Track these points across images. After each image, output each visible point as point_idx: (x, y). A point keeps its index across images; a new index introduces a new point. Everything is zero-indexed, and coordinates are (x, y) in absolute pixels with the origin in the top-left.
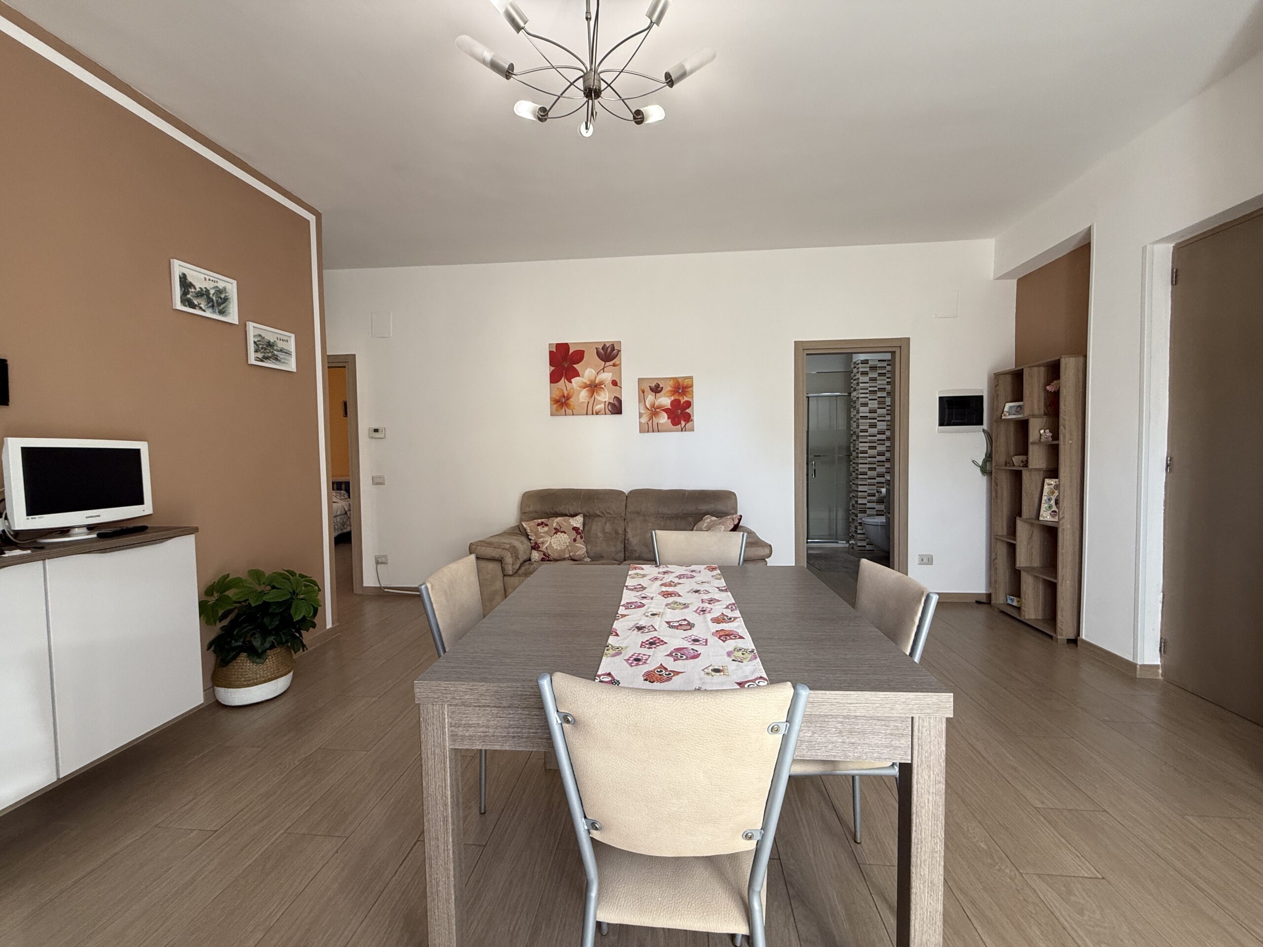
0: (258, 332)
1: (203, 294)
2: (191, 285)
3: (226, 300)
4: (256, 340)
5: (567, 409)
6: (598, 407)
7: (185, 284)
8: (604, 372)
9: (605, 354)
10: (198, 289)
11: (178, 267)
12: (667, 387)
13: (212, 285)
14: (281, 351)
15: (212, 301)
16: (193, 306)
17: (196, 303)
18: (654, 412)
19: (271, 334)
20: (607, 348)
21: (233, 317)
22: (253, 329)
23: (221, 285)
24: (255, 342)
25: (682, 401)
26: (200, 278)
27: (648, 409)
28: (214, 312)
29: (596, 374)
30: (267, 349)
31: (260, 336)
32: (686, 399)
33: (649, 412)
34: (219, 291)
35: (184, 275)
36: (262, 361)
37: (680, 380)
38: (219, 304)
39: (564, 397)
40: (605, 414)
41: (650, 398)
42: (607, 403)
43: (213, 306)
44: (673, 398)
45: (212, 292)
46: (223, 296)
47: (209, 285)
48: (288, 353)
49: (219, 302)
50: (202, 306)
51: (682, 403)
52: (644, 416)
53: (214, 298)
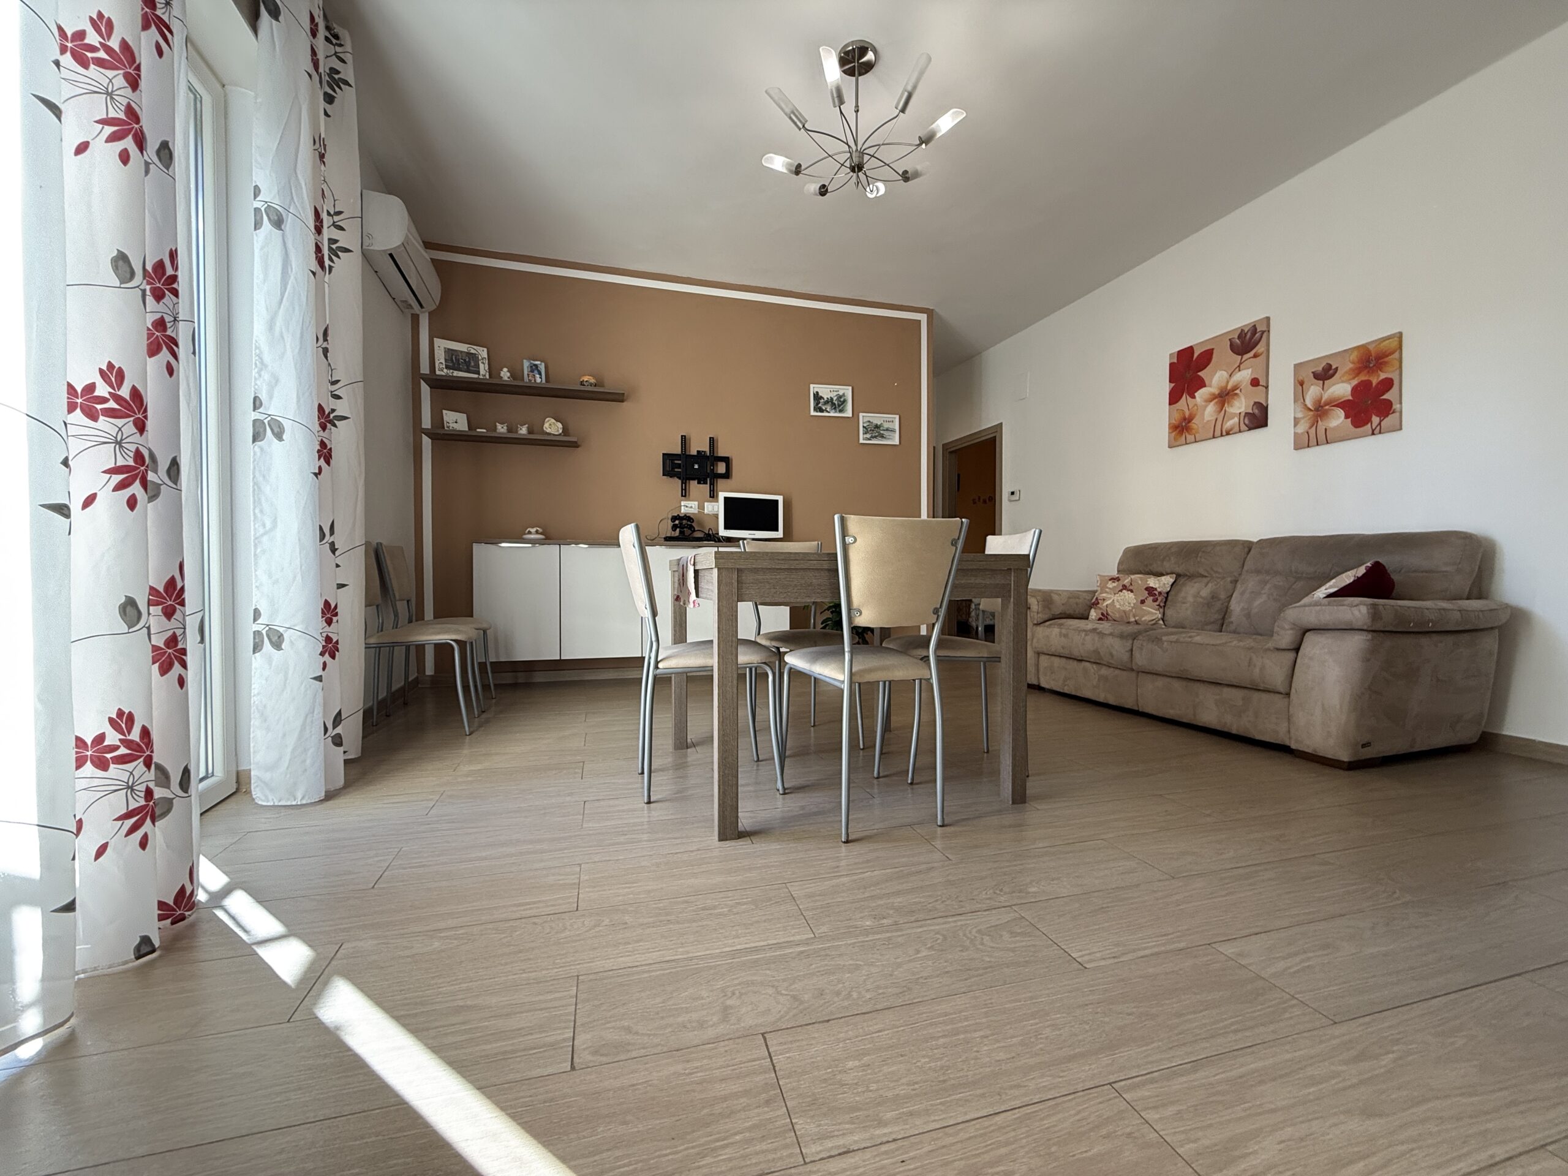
0: (866, 419)
1: (830, 401)
2: (822, 398)
3: (845, 401)
4: (865, 425)
5: (1188, 436)
6: (1229, 424)
7: (817, 397)
8: (1239, 370)
9: (1242, 343)
10: (826, 399)
11: (814, 388)
12: (1345, 366)
13: (836, 393)
14: (887, 430)
16: (821, 410)
17: (824, 408)
18: (1320, 411)
19: (877, 418)
20: (1246, 334)
21: (849, 413)
22: (863, 417)
23: (841, 393)
24: (864, 427)
25: (1375, 382)
26: (826, 391)
27: (1310, 410)
28: (836, 412)
29: (1228, 376)
30: (875, 430)
31: (869, 422)
32: (1383, 376)
33: (1312, 413)
34: (840, 397)
35: (817, 392)
36: (869, 439)
37: (1371, 347)
38: (839, 406)
39: (1185, 419)
40: (1240, 431)
41: (1314, 391)
42: (1243, 414)
43: (835, 408)
44: (1355, 382)
45: (835, 399)
46: (842, 400)
47: (833, 395)
48: (893, 431)
50: (828, 410)
51: (1374, 384)
52: (1302, 421)
53: (836, 403)
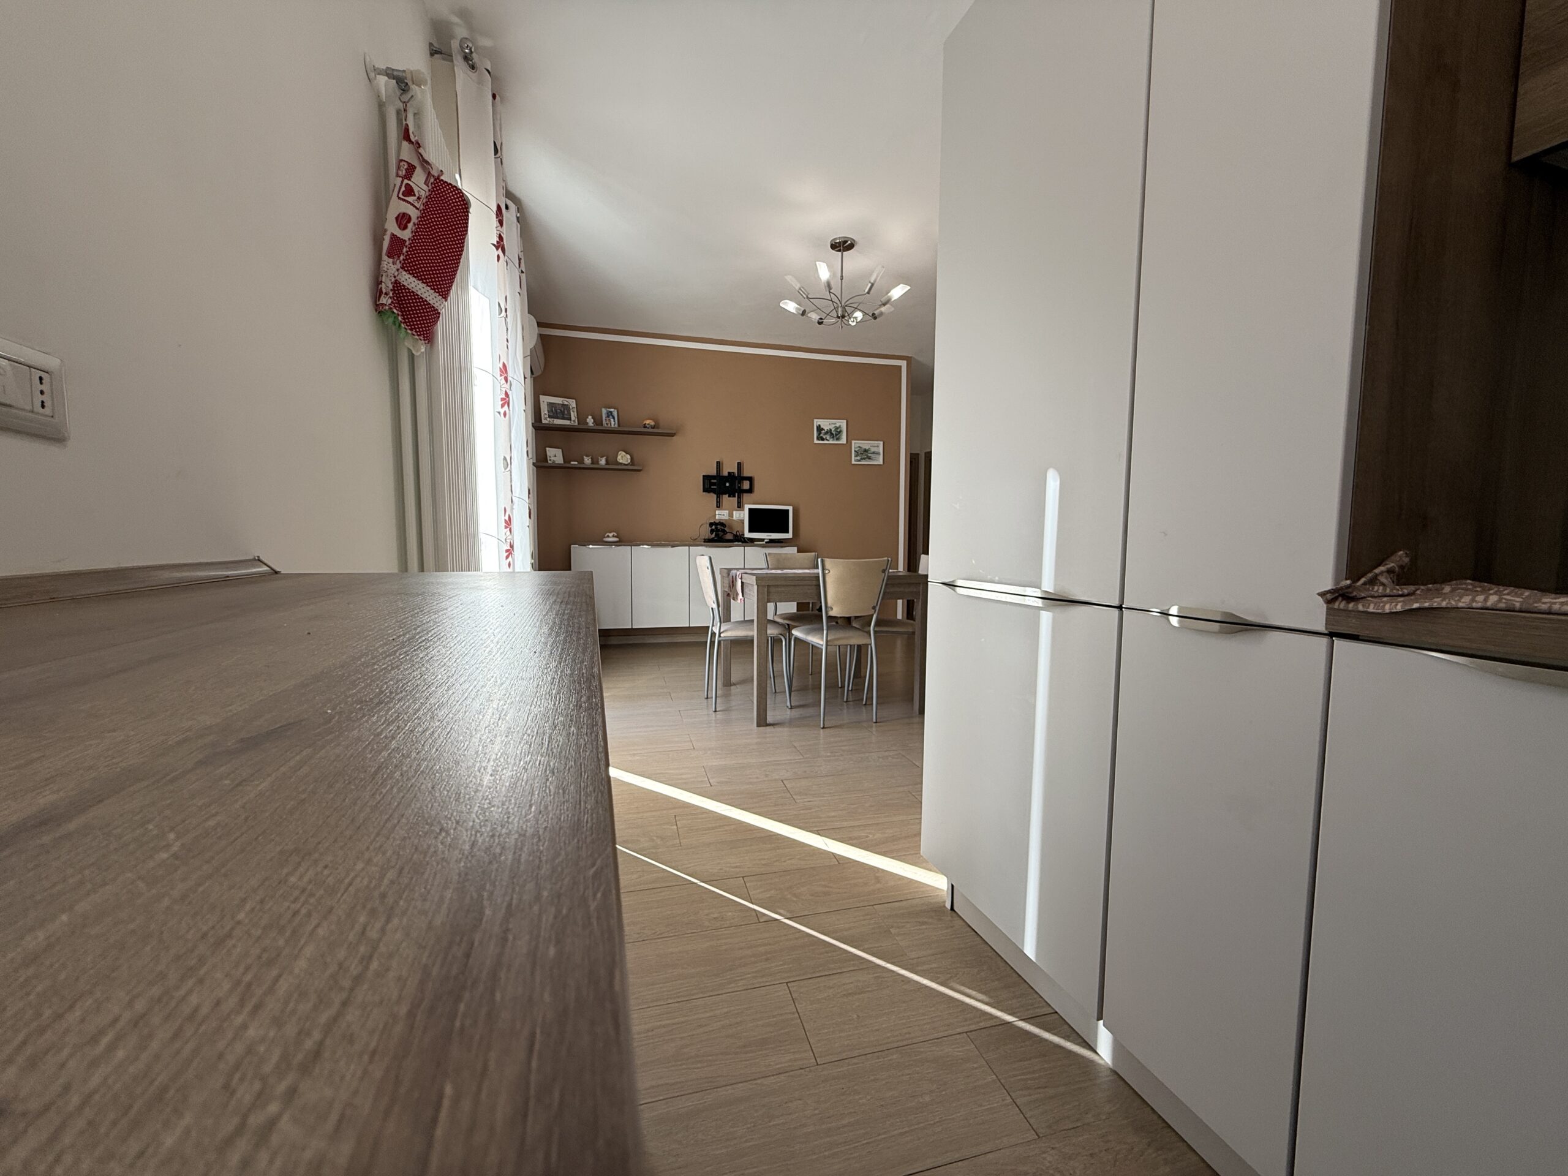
0: (857, 445)
1: (829, 432)
2: (823, 429)
3: (840, 432)
4: (856, 450)
7: (819, 429)
10: (826, 430)
11: (817, 422)
13: (834, 426)
14: (874, 453)
15: (833, 434)
16: (823, 439)
17: (824, 437)
19: (865, 444)
21: (843, 441)
22: (855, 444)
23: (838, 425)
24: (855, 451)
26: (826, 424)
28: (833, 440)
30: (864, 453)
31: (859, 447)
34: (837, 428)
35: (820, 425)
36: (859, 461)
38: (836, 435)
43: (833, 437)
45: (833, 430)
46: (839, 430)
47: (832, 427)
48: (878, 454)
49: (836, 434)
50: (828, 438)
53: (834, 433)
